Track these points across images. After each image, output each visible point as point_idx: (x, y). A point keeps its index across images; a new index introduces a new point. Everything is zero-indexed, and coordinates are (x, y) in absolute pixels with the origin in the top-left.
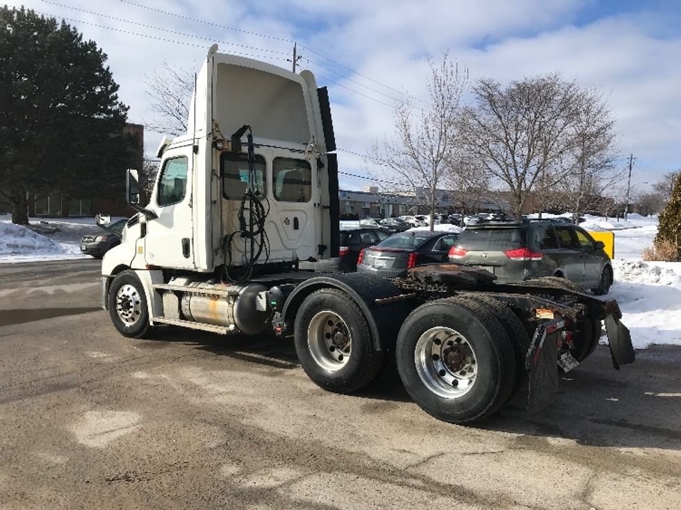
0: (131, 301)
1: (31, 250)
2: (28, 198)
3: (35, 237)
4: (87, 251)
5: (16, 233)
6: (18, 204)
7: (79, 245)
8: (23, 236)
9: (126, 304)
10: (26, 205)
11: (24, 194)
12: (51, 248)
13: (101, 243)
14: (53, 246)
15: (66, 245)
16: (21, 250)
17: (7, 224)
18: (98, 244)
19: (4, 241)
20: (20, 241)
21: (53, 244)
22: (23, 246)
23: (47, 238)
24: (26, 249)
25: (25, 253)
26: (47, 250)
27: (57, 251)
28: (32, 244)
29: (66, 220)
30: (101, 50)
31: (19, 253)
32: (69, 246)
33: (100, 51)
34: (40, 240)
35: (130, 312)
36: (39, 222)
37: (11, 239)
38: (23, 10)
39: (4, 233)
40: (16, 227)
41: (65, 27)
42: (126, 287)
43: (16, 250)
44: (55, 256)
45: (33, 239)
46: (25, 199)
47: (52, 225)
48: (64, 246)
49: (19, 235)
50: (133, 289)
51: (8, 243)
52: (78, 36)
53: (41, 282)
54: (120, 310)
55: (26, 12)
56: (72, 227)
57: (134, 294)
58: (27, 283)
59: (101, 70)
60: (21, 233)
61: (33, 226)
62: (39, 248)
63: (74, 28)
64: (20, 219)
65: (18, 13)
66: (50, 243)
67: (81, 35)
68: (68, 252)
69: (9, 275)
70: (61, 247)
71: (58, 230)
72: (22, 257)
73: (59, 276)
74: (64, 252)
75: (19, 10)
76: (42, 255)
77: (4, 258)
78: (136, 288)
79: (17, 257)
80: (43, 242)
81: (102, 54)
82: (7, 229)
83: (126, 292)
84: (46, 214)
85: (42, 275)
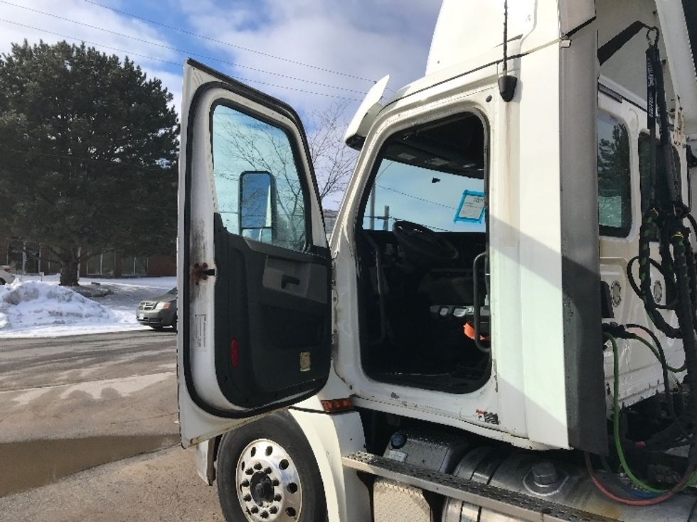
0: (276, 483)
1: (78, 320)
2: (79, 255)
3: (83, 302)
4: (145, 321)
5: (61, 297)
6: (66, 261)
7: (135, 311)
8: (69, 301)
9: (263, 485)
10: (76, 264)
11: (75, 250)
12: (101, 316)
13: (163, 311)
14: (103, 314)
15: (119, 311)
16: (65, 319)
17: (50, 287)
18: (159, 313)
19: (45, 307)
20: (65, 307)
21: (104, 311)
22: (68, 314)
23: (97, 303)
24: (71, 318)
25: (70, 323)
26: (96, 319)
27: (108, 319)
28: (79, 311)
29: (120, 280)
30: (166, 89)
31: (63, 323)
32: (123, 313)
33: (165, 91)
34: (89, 306)
35: (274, 511)
36: (90, 283)
37: (54, 305)
38: (83, 47)
39: (46, 298)
40: (62, 290)
41: (129, 65)
42: (262, 445)
43: (59, 319)
44: (105, 327)
45: (81, 304)
46: (76, 256)
47: (105, 287)
48: (117, 313)
49: (64, 299)
50: (280, 453)
51: (50, 310)
52: (142, 75)
53: (85, 372)
54: (248, 499)
55: (86, 49)
56: (125, 289)
57: (284, 465)
58: (64, 375)
59: (165, 110)
60: (67, 297)
61: (83, 287)
62: (86, 316)
63: (138, 67)
64: (69, 280)
65: (78, 50)
66: (100, 310)
67: (145, 74)
68: (122, 321)
69: (43, 359)
70: (113, 314)
71: (110, 293)
72: (65, 328)
73: (108, 360)
74: (116, 321)
75: (79, 47)
76: (90, 324)
77: (44, 330)
78: (289, 451)
79: (59, 328)
80: (92, 308)
81: (167, 94)
82: (51, 292)
83: (261, 456)
84: (98, 274)
85: (89, 359)
